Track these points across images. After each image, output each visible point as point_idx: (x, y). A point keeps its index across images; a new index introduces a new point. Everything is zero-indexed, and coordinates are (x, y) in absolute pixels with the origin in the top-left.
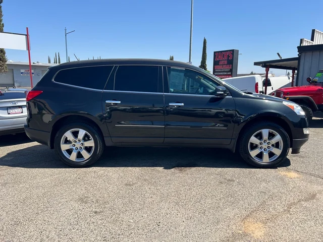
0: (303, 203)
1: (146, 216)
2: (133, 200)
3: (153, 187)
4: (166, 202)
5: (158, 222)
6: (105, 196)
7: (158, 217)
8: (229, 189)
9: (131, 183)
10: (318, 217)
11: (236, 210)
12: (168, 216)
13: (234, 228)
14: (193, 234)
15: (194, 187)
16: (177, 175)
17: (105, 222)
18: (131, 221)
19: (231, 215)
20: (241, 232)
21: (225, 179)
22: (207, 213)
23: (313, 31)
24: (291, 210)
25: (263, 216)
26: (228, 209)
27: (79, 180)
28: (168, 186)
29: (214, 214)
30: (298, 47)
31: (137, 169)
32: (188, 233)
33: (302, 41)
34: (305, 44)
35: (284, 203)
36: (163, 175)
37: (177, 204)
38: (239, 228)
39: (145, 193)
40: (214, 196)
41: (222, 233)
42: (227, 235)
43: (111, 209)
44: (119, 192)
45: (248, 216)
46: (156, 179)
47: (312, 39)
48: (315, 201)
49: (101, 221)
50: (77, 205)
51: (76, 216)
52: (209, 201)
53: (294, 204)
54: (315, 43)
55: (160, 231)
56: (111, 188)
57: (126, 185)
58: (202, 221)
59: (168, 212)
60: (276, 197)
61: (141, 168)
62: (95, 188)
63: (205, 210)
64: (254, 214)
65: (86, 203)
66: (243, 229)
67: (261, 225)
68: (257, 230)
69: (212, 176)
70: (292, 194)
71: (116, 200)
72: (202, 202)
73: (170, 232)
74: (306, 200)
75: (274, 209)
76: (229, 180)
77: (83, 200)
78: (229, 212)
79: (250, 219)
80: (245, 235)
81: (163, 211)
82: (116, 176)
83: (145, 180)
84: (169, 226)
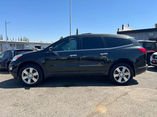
0: (122, 96)
1: (50, 109)
2: (43, 102)
3: (53, 96)
4: (60, 102)
5: (56, 111)
6: (28, 102)
7: (56, 109)
8: (90, 94)
9: (42, 95)
10: (129, 102)
11: (94, 102)
12: (61, 108)
13: (93, 110)
14: (73, 115)
15: (74, 94)
16: (66, 89)
17: (28, 114)
18: (42, 112)
19: (91, 104)
20: (96, 111)
21: (88, 89)
22: (80, 105)
23: (123, 25)
24: (117, 100)
25: (106, 103)
26: (90, 102)
27: (13, 96)
28: (61, 95)
29: (83, 105)
30: (117, 32)
31: (45, 88)
32: (71, 115)
33: (118, 29)
34: (120, 31)
35: (114, 97)
36: (58, 90)
37: (65, 102)
38: (95, 110)
39: (49, 99)
40: (83, 97)
41: (87, 113)
42: (90, 113)
43: (31, 108)
44: (35, 100)
45: (99, 104)
46: (55, 92)
47: (123, 29)
48: (127, 95)
49: (25, 114)
50: (12, 108)
51: (11, 113)
52: (81, 99)
53: (119, 97)
54: (124, 30)
55: (57, 115)
56: (31, 98)
57: (39, 96)
58: (78, 108)
59: (61, 106)
60: (111, 95)
61: (47, 88)
62: (22, 99)
63: (79, 104)
64: (102, 103)
65: (17, 106)
66: (97, 110)
67: (105, 107)
68: (103, 110)
69: (82, 89)
70: (118, 93)
71: (34, 103)
72: (78, 100)
73: (62, 115)
74: (124, 95)
75: (110, 100)
76: (90, 90)
77: (15, 105)
78: (90, 103)
79: (100, 105)
80: (98, 112)
81: (59, 106)
82: (33, 92)
83: (49, 93)
84: (62, 113)
